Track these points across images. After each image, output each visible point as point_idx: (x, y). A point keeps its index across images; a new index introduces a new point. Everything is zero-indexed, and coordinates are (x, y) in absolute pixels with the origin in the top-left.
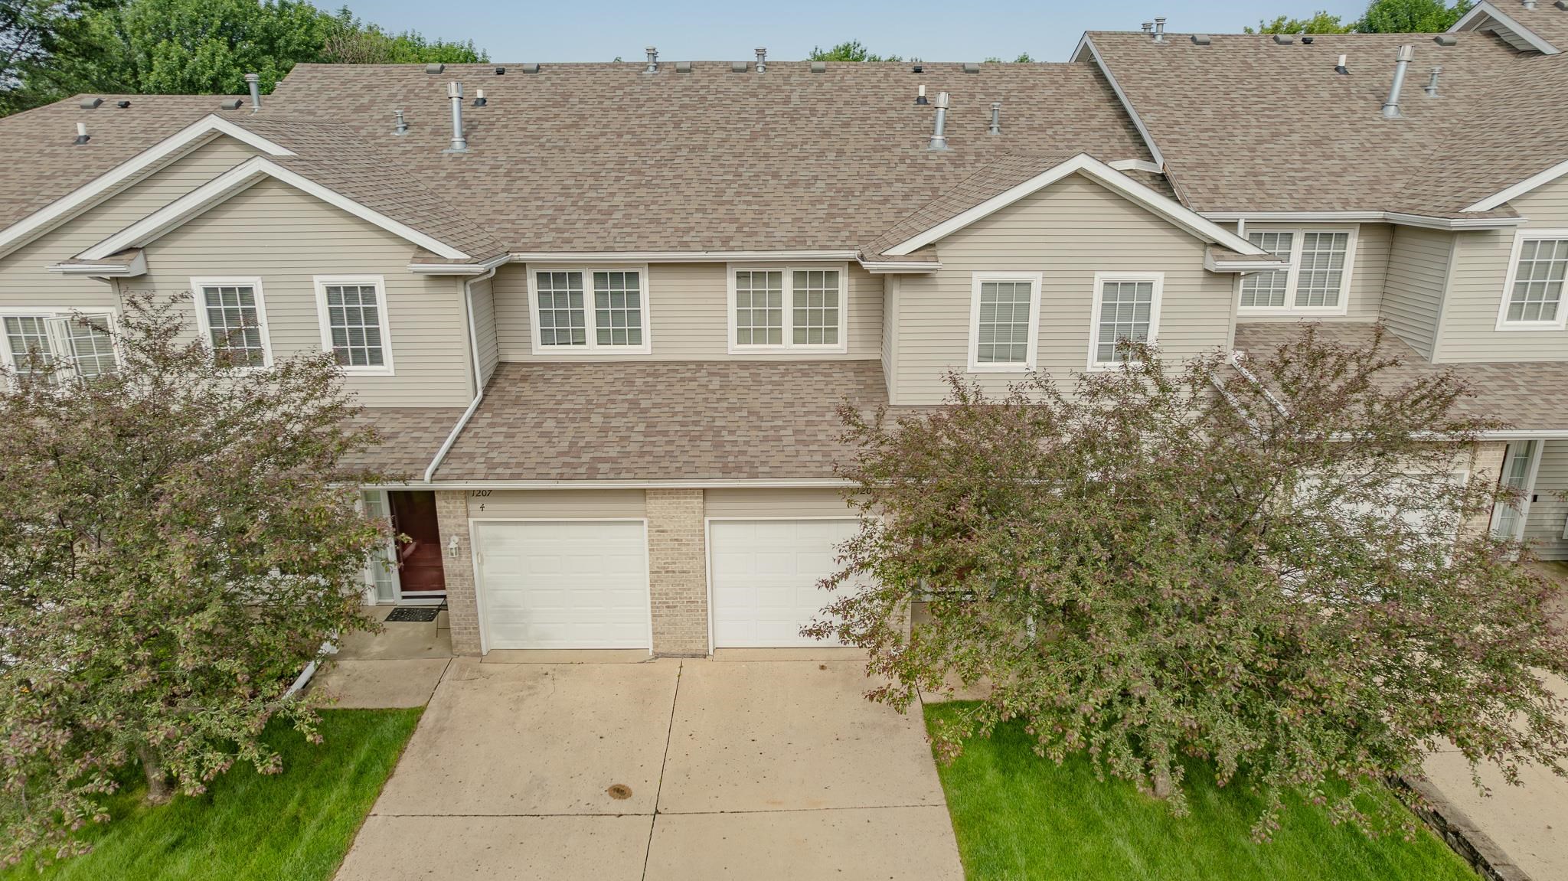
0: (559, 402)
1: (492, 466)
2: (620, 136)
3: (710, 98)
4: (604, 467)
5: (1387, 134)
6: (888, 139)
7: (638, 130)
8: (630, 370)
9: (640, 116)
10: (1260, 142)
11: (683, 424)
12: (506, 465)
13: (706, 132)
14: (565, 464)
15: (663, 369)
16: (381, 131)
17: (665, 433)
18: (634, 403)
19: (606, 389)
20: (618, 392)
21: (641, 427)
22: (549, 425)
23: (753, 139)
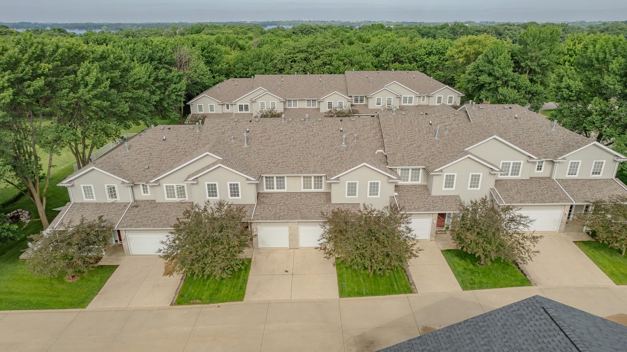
0: (271, 203)
1: (262, 217)
2: (278, 142)
3: (297, 130)
4: (281, 218)
5: (433, 144)
6: (333, 143)
7: (282, 140)
8: (283, 195)
9: (282, 136)
10: (407, 147)
11: (294, 208)
12: (264, 217)
13: (296, 141)
14: (274, 217)
15: (289, 194)
16: (229, 140)
17: (291, 210)
18: (285, 203)
19: (279, 199)
20: (281, 200)
21: (286, 209)
22: (270, 208)
23: (306, 143)
